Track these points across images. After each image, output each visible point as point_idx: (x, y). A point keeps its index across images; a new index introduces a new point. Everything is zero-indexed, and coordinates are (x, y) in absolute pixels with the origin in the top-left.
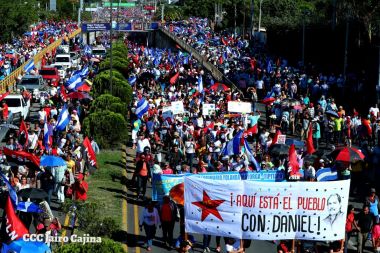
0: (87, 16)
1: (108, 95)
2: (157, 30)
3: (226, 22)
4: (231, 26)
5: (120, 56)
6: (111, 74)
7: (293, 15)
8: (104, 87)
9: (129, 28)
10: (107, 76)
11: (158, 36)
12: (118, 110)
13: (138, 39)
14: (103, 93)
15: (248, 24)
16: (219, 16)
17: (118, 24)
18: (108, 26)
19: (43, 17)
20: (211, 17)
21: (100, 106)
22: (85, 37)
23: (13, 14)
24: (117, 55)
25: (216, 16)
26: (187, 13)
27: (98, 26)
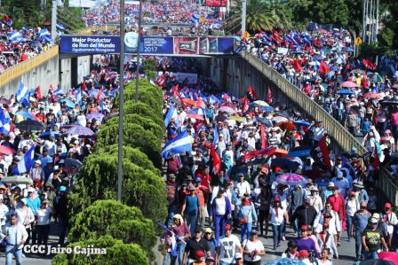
0: (71, 19)
1: (112, 201)
3: (388, 38)
5: (144, 112)
6: (122, 154)
8: (104, 183)
9: (169, 48)
10: (111, 159)
11: (233, 68)
12: (134, 235)
14: (101, 197)
17: (142, 38)
21: (93, 227)
22: (66, 66)
24: (136, 110)
25: (368, 21)
27: (99, 44)
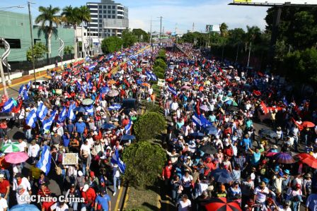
2: (175, 46)
4: (199, 45)
7: (220, 42)
13: (168, 49)
15: (205, 45)
16: (195, 42)
18: (159, 45)
19: (138, 41)
20: (193, 42)
23: (129, 39)
26: (185, 41)
